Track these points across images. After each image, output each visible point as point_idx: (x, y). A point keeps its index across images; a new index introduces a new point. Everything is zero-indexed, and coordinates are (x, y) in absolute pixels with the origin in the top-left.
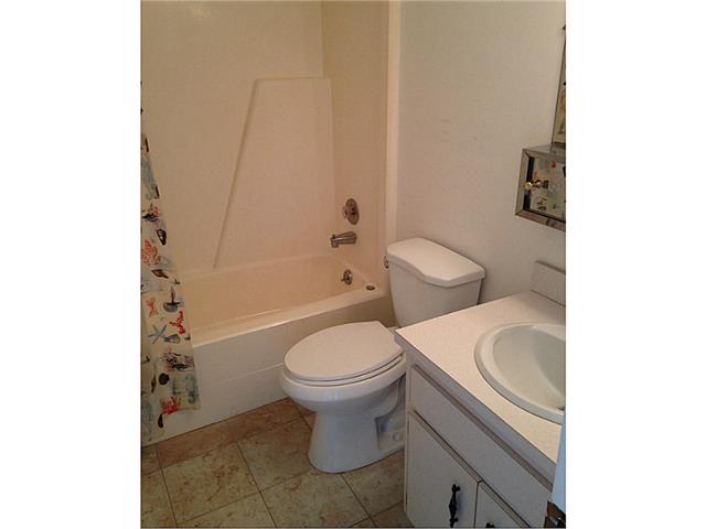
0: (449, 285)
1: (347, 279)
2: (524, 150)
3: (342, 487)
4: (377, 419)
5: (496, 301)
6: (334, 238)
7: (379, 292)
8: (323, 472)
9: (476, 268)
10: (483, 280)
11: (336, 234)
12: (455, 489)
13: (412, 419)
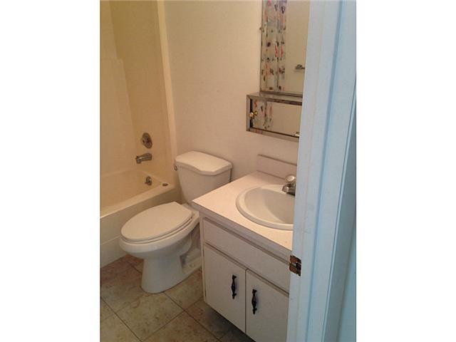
0: (216, 174)
1: (149, 182)
2: (248, 96)
3: (166, 299)
4: (181, 257)
5: (241, 179)
6: (137, 157)
7: (171, 186)
8: (152, 294)
9: (227, 164)
10: (231, 169)
11: (139, 155)
12: (234, 277)
13: (205, 248)
